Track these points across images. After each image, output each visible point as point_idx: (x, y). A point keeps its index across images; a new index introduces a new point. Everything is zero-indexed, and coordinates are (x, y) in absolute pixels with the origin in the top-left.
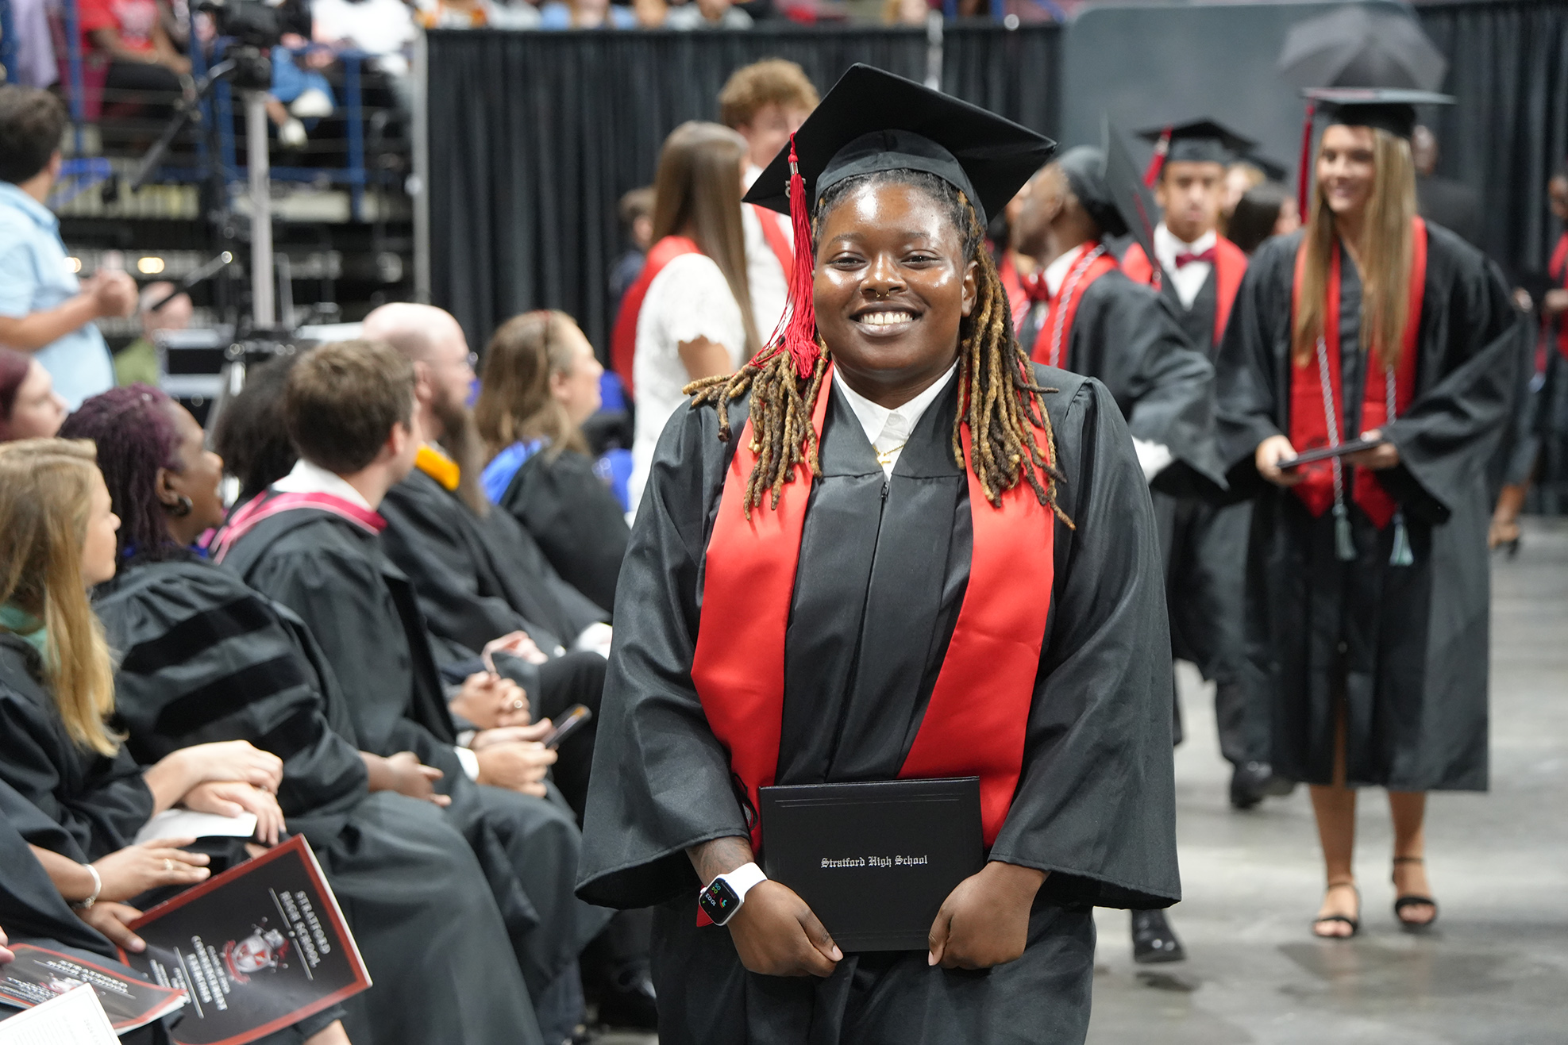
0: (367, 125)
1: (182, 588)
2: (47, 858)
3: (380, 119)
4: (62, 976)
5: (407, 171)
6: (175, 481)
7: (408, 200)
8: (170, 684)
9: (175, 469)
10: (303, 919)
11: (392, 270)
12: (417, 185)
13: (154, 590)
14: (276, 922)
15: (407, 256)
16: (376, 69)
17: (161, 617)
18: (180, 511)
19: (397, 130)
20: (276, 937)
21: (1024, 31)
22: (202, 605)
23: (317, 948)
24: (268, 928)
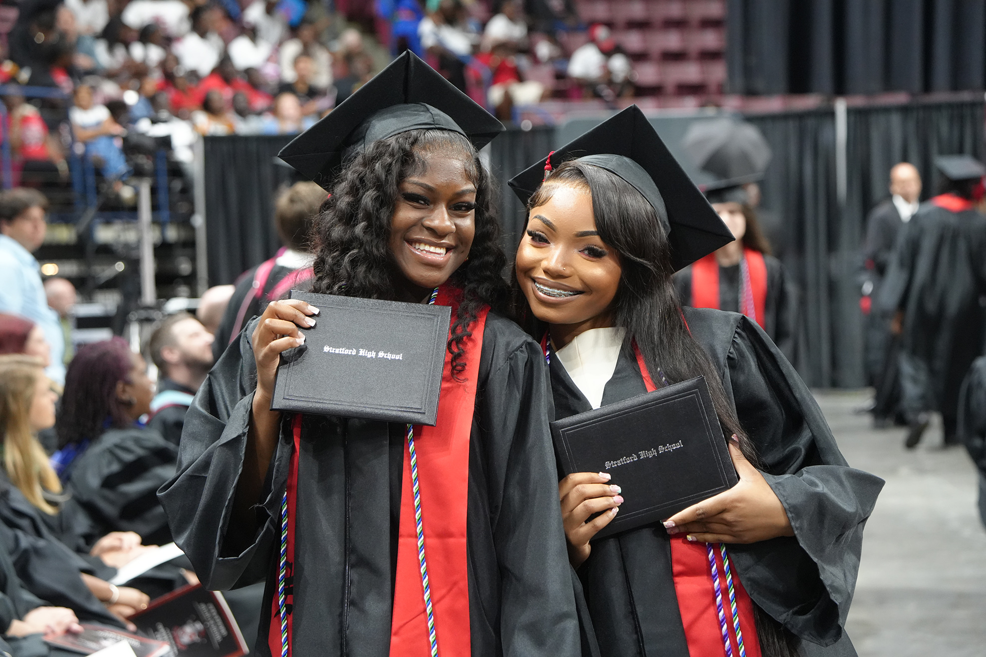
0: (170, 190)
1: (130, 444)
2: (88, 579)
3: (177, 185)
4: (105, 638)
5: (192, 212)
6: (128, 389)
7: (192, 229)
8: (124, 495)
9: (128, 383)
10: (212, 617)
11: (184, 267)
12: (199, 220)
13: (117, 446)
14: (198, 618)
15: (193, 260)
16: (173, 160)
17: (119, 459)
18: (128, 405)
19: (187, 191)
20: (199, 626)
21: (535, 131)
22: (140, 452)
23: (219, 631)
24: (194, 621)
